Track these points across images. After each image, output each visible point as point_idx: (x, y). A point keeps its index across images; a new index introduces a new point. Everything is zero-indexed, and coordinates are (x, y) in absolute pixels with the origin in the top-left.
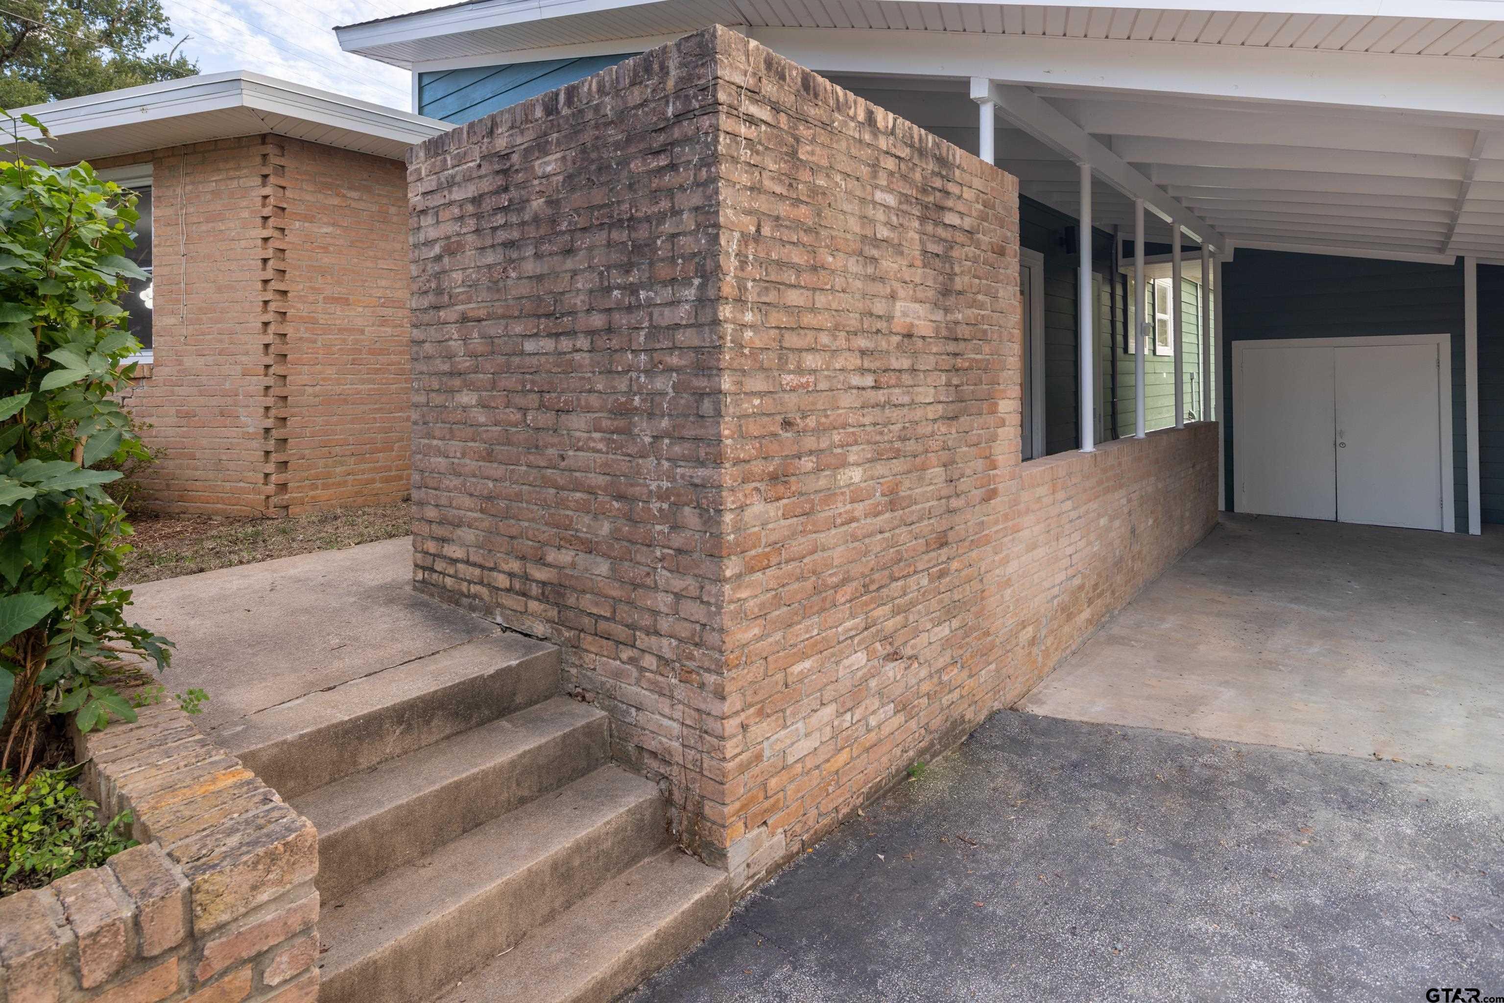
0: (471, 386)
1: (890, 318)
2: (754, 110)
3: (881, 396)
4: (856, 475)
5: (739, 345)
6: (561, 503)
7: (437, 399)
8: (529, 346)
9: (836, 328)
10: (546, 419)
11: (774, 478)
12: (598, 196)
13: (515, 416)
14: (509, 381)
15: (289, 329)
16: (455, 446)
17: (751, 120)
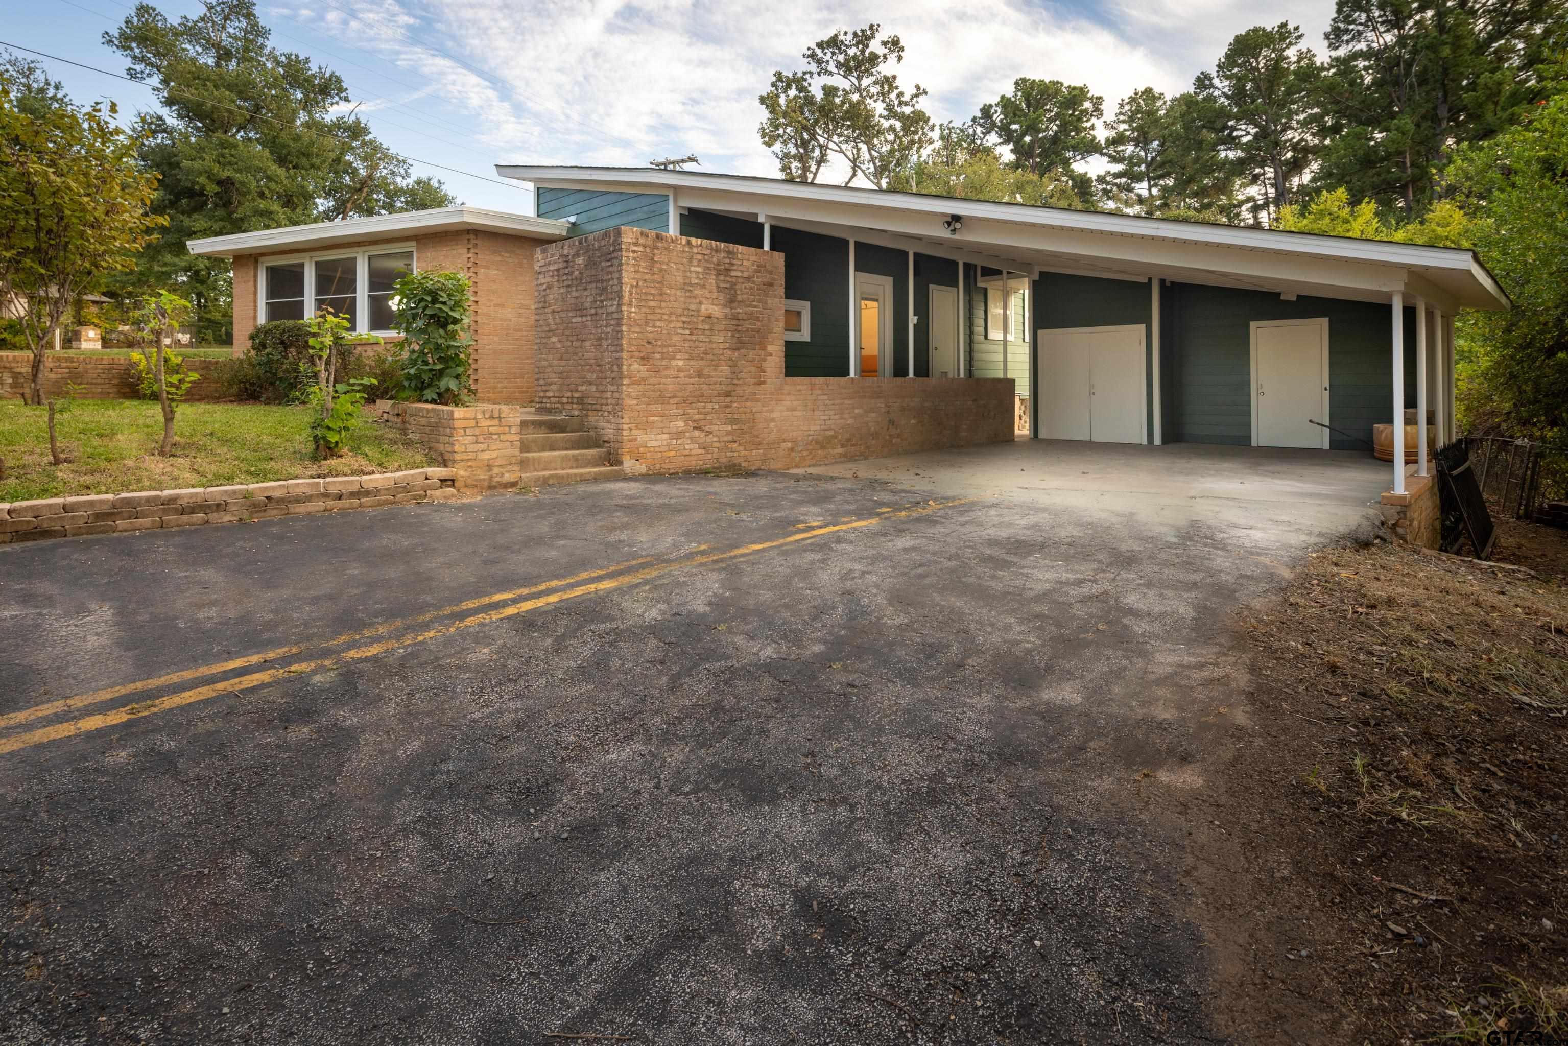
0: (555, 335)
1: (698, 311)
2: (636, 248)
3: (693, 338)
4: (681, 363)
5: (629, 318)
6: (583, 370)
7: (544, 341)
8: (574, 320)
9: (671, 313)
10: (578, 344)
11: (643, 358)
12: (594, 273)
13: (569, 344)
14: (568, 332)
15: (479, 319)
16: (551, 356)
17: (634, 251)
